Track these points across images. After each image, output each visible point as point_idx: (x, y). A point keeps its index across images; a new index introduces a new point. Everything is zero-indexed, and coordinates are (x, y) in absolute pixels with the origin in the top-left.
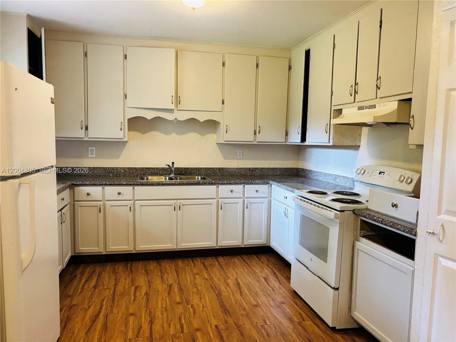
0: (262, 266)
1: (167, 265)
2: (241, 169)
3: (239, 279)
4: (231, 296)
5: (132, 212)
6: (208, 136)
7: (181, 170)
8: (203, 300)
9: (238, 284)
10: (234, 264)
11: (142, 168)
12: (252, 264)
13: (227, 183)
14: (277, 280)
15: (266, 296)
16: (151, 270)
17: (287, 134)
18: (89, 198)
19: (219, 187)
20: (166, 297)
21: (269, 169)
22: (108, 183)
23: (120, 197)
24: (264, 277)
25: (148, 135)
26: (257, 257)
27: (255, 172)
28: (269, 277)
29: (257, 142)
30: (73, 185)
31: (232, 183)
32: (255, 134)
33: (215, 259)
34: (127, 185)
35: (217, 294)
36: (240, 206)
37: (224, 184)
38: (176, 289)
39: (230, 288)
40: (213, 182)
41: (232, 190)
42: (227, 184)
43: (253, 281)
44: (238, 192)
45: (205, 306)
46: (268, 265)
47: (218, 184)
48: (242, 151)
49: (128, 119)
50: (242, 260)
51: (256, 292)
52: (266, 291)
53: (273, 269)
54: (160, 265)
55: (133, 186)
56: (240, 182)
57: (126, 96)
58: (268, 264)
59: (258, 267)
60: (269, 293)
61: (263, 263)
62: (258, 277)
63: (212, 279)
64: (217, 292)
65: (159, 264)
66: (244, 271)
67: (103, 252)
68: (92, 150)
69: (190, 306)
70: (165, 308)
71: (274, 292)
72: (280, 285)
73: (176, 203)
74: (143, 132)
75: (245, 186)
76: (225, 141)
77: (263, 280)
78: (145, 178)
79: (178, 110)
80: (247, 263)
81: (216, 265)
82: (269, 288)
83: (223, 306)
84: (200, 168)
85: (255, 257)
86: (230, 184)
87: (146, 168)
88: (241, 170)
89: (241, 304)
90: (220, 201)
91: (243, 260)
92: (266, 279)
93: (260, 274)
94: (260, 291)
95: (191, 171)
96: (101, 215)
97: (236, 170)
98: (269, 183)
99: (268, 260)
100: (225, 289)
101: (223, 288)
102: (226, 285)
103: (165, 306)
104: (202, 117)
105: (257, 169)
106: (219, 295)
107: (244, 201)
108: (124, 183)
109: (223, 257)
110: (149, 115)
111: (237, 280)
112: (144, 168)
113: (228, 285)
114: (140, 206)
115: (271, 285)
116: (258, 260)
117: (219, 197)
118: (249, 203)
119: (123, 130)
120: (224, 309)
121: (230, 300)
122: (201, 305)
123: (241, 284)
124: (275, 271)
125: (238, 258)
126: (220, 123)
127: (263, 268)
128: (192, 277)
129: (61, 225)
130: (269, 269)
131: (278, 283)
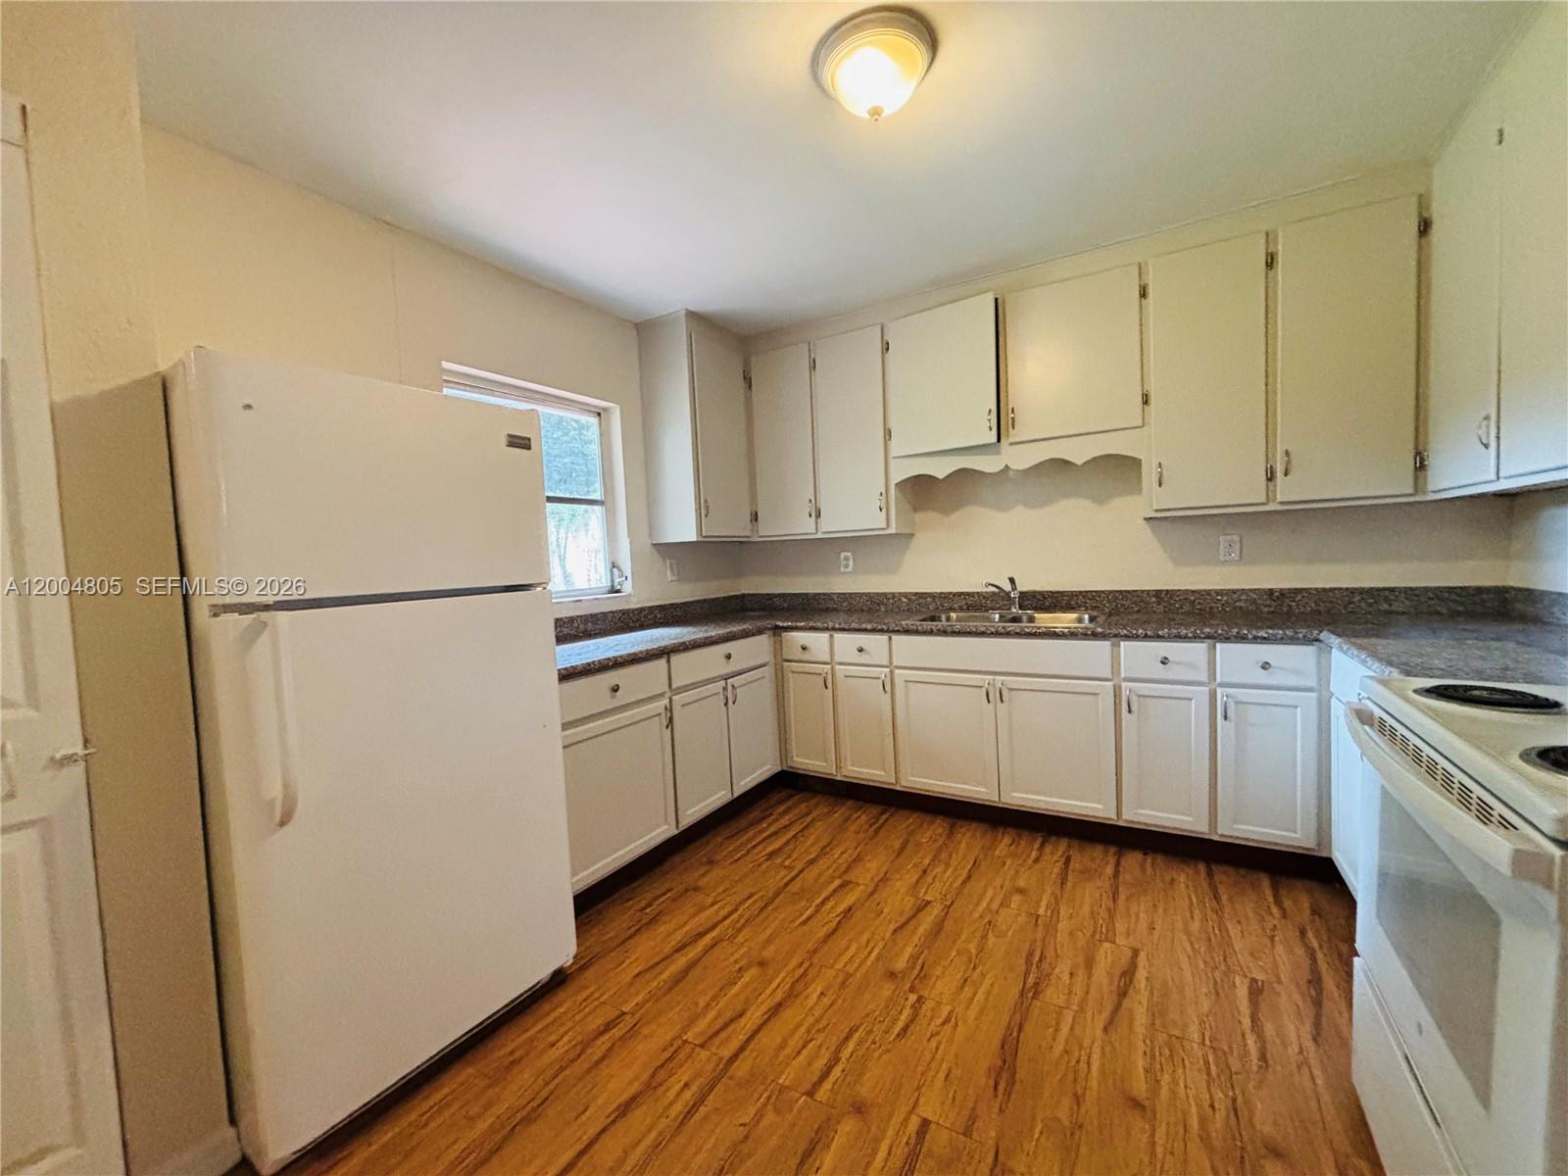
0: (1275, 927)
1: (969, 840)
2: (1234, 593)
3: (1142, 955)
4: (1068, 1016)
5: (888, 696)
6: (1118, 502)
7: (1040, 597)
8: (968, 990)
9: (1129, 973)
10: (1164, 890)
11: (944, 594)
12: (1234, 909)
13: (1146, 634)
14: (1308, 1012)
15: (1209, 1074)
16: (919, 845)
17: (1420, 466)
18: (806, 656)
19: (1119, 646)
20: (883, 939)
21: (1353, 591)
22: (837, 626)
23: (863, 658)
24: (1254, 981)
25: (955, 516)
26: (1275, 888)
27: (1294, 601)
28: (1279, 988)
29: (1282, 503)
30: (777, 627)
31: (1163, 637)
32: (1271, 477)
33: (1115, 854)
34: (873, 631)
35: (1028, 985)
36: (1198, 708)
37: (1136, 637)
38: (927, 921)
39: (1089, 978)
40: (1100, 630)
41: (1166, 658)
42: (1146, 637)
43: (1197, 979)
44: (1192, 666)
45: (953, 1019)
46: (1303, 933)
47: (1115, 636)
48: (1236, 538)
49: (896, 484)
50: (1205, 884)
51: (1176, 1032)
52: (1226, 1048)
53: (1320, 955)
54: (950, 835)
55: (890, 634)
56: (1195, 632)
57: (888, 434)
58: (1308, 928)
59: (1254, 926)
60: (1235, 1065)
61: (1284, 916)
62: (1228, 972)
63: (1051, 927)
64: (1031, 981)
65: (951, 830)
66: (1185, 924)
67: (835, 773)
68: (846, 559)
69: (913, 998)
70: (849, 976)
71: (1260, 1067)
72: (1309, 1044)
73: (991, 682)
74: (946, 511)
75: (1218, 645)
76: (1156, 511)
77: (1242, 991)
78: (943, 617)
79: (1011, 444)
80: (1217, 897)
81: (1100, 878)
82: (1251, 1041)
83: (1009, 1049)
84: (1096, 592)
85: (1265, 883)
86: (1159, 638)
87: (955, 594)
88: (1235, 596)
89: (1083, 1066)
90: (1123, 689)
91: (1210, 884)
92: (1260, 991)
93: (1244, 958)
94: (1196, 1036)
95: (1069, 600)
96: (829, 693)
97: (1219, 598)
98: (1317, 640)
99: (1315, 911)
100: (1066, 977)
101: (1062, 970)
102: (1081, 960)
103: (851, 969)
104: (1079, 453)
105: (1301, 593)
106: (1032, 991)
107: (1213, 696)
108: (869, 627)
109: (1145, 854)
110: (941, 469)
111: (1136, 953)
112: (951, 593)
113: (1089, 964)
114: (906, 681)
115: (1269, 1029)
116: (1271, 899)
117: (1123, 675)
118: (1236, 703)
119: (884, 510)
120: (1004, 1062)
121: (1051, 1030)
122: (945, 1010)
123: (1141, 974)
124: (1323, 967)
125: (1197, 872)
126: (1140, 460)
127: (1272, 939)
128: (1002, 896)
129: (725, 708)
130: (1300, 951)
131: (1307, 1028)
